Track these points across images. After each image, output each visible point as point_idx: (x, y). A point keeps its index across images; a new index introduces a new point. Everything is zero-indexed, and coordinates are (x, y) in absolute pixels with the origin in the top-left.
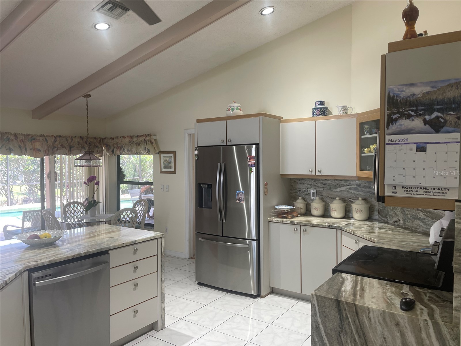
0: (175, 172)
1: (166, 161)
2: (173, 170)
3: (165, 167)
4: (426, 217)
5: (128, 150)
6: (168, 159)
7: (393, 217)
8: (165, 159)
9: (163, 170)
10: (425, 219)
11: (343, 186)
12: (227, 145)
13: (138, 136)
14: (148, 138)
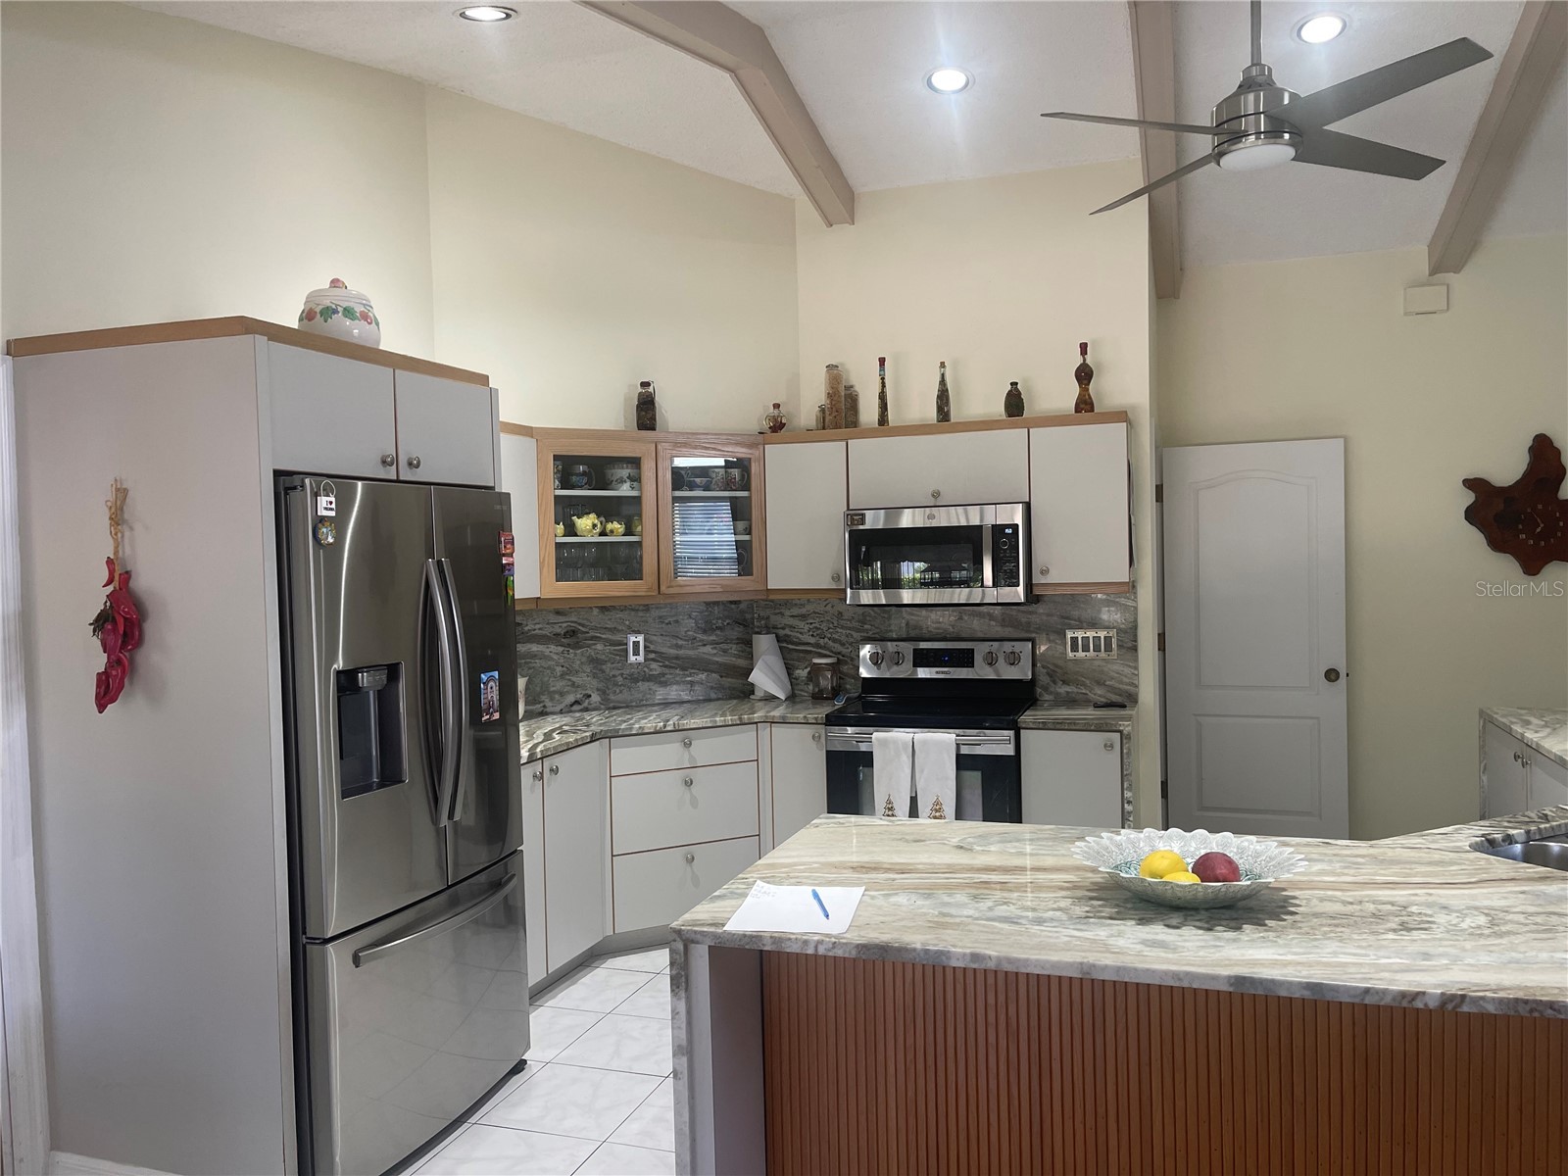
4: (667, 671)
7: (562, 694)
10: (664, 675)
12: (398, 481)
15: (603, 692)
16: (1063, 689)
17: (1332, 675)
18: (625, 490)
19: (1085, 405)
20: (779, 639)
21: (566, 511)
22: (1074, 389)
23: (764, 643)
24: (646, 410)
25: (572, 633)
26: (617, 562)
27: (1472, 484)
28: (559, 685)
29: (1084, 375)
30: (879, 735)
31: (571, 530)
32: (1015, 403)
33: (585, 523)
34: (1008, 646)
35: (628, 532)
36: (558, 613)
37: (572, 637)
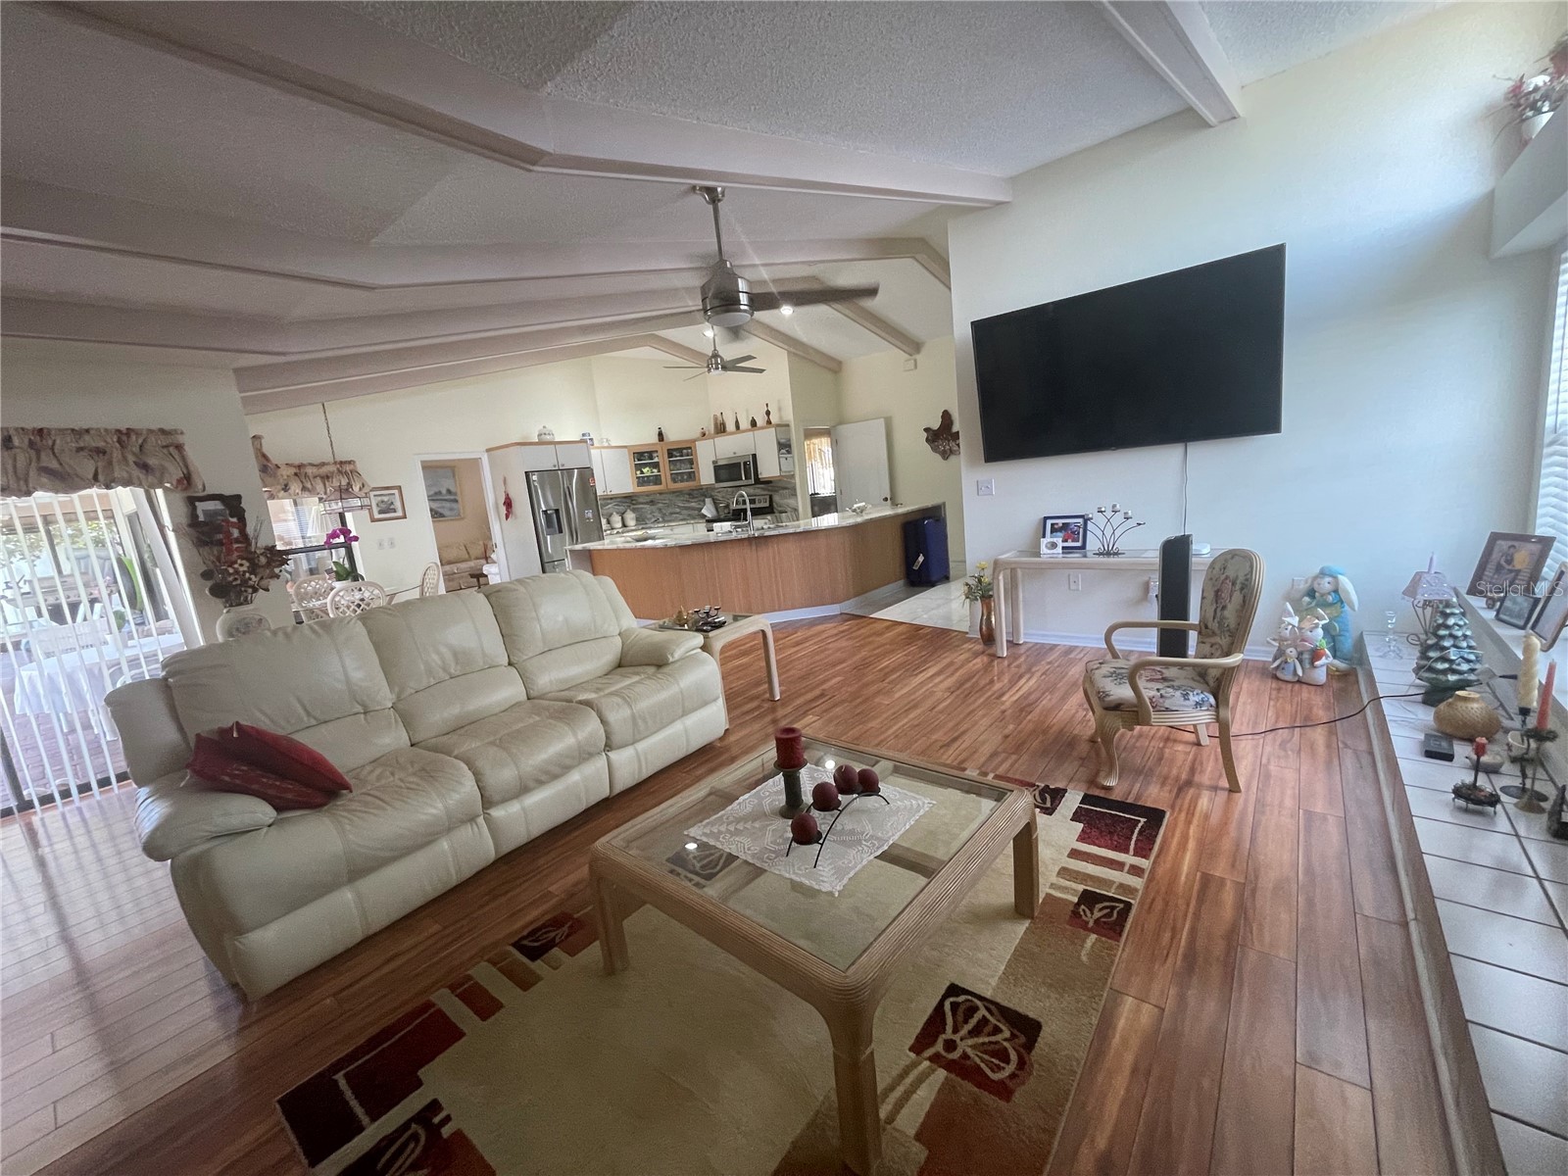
0: (405, 517)
1: (382, 502)
2: (399, 513)
3: (380, 512)
5: (304, 489)
6: (385, 499)
8: (379, 498)
9: (377, 516)
11: (609, 504)
12: (560, 470)
13: (323, 464)
14: (348, 468)
15: (662, 518)
16: (780, 509)
17: (886, 499)
18: (656, 460)
19: (769, 422)
20: (713, 499)
21: (639, 467)
22: (766, 418)
23: (708, 501)
24: (661, 435)
25: (652, 501)
26: (657, 480)
27: (927, 430)
28: (649, 516)
29: (768, 413)
30: (715, 524)
31: (642, 473)
32: (754, 423)
33: (645, 470)
34: (762, 498)
35: (659, 471)
36: (647, 496)
37: (652, 503)
